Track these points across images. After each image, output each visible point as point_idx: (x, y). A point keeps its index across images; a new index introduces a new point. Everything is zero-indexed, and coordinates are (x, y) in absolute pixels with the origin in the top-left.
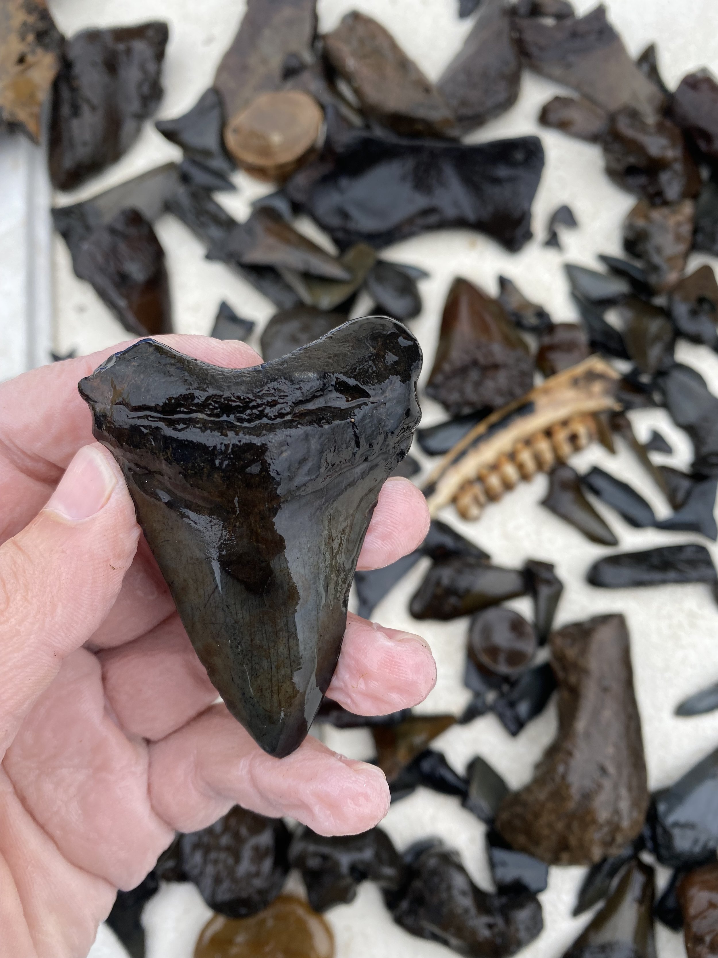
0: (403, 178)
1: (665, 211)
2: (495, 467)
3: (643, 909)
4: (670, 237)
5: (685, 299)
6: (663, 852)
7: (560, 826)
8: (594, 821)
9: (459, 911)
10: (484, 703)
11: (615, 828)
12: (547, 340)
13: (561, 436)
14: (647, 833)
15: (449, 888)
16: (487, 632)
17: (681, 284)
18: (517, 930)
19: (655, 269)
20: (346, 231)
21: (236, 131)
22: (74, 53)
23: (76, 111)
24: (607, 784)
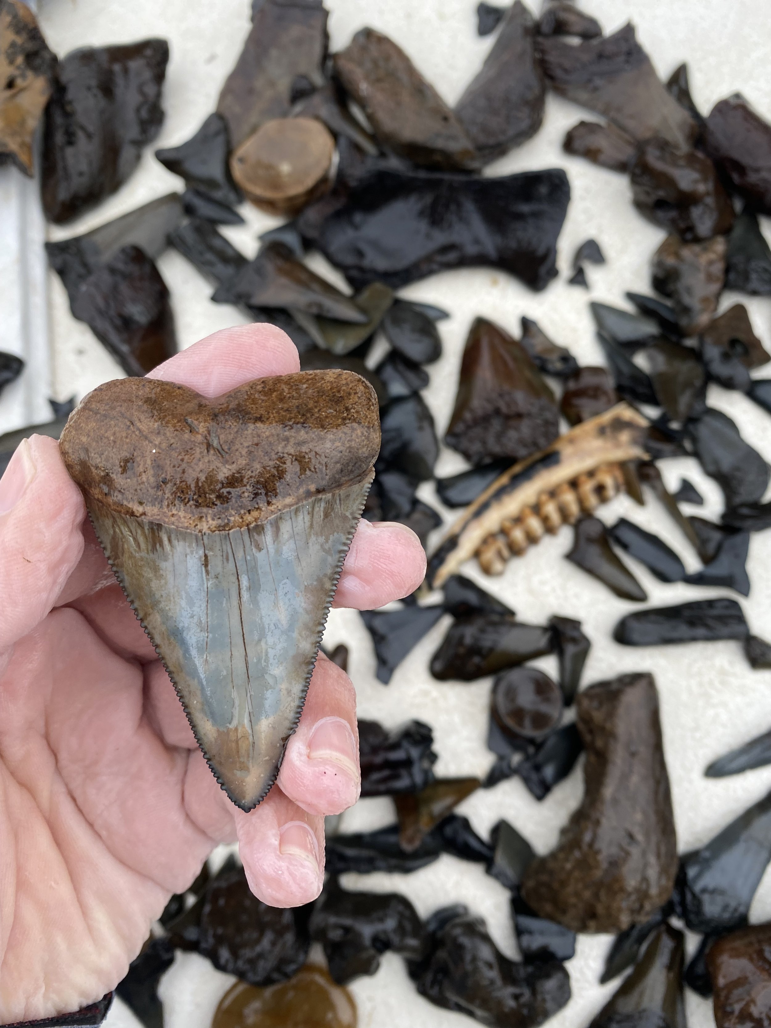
0: (421, 214)
1: (696, 248)
2: (518, 520)
3: (672, 975)
4: (702, 276)
5: (717, 343)
6: (692, 917)
7: (587, 894)
8: (622, 890)
9: (485, 982)
10: (509, 767)
11: (643, 895)
12: (572, 385)
13: (588, 487)
14: (676, 898)
15: (474, 959)
16: (511, 693)
17: (714, 325)
18: (544, 1000)
19: (686, 310)
20: (361, 269)
21: (242, 160)
22: (66, 77)
23: (70, 140)
24: (635, 851)
